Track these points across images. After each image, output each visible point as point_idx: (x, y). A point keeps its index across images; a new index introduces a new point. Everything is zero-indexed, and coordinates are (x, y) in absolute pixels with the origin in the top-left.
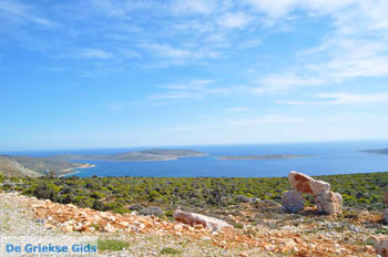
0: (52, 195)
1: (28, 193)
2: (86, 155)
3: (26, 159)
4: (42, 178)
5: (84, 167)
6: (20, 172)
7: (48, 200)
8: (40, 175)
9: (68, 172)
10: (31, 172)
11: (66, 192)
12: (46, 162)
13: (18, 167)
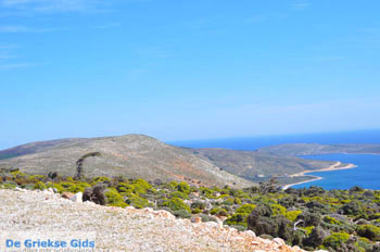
0: (282, 227)
1: (236, 220)
2: (336, 144)
3: (222, 154)
4: (254, 190)
5: (332, 168)
6: (212, 178)
7: (278, 239)
8: (250, 185)
9: (299, 178)
10: (231, 177)
11: (308, 224)
12: (258, 159)
13: (209, 168)
